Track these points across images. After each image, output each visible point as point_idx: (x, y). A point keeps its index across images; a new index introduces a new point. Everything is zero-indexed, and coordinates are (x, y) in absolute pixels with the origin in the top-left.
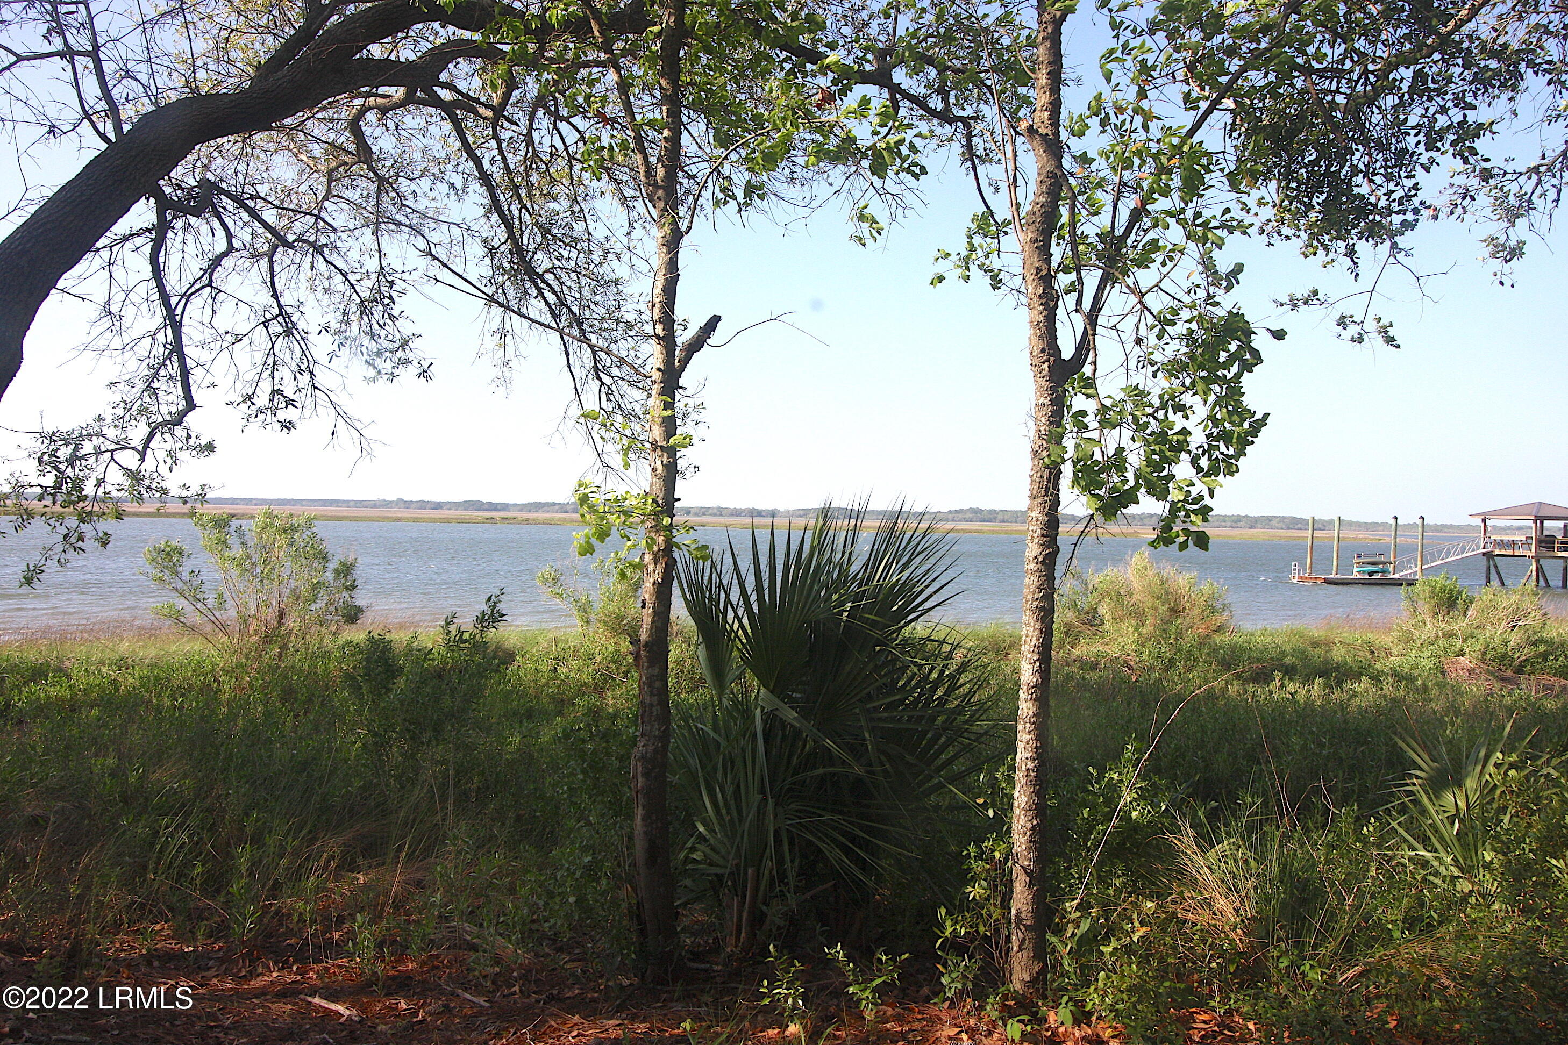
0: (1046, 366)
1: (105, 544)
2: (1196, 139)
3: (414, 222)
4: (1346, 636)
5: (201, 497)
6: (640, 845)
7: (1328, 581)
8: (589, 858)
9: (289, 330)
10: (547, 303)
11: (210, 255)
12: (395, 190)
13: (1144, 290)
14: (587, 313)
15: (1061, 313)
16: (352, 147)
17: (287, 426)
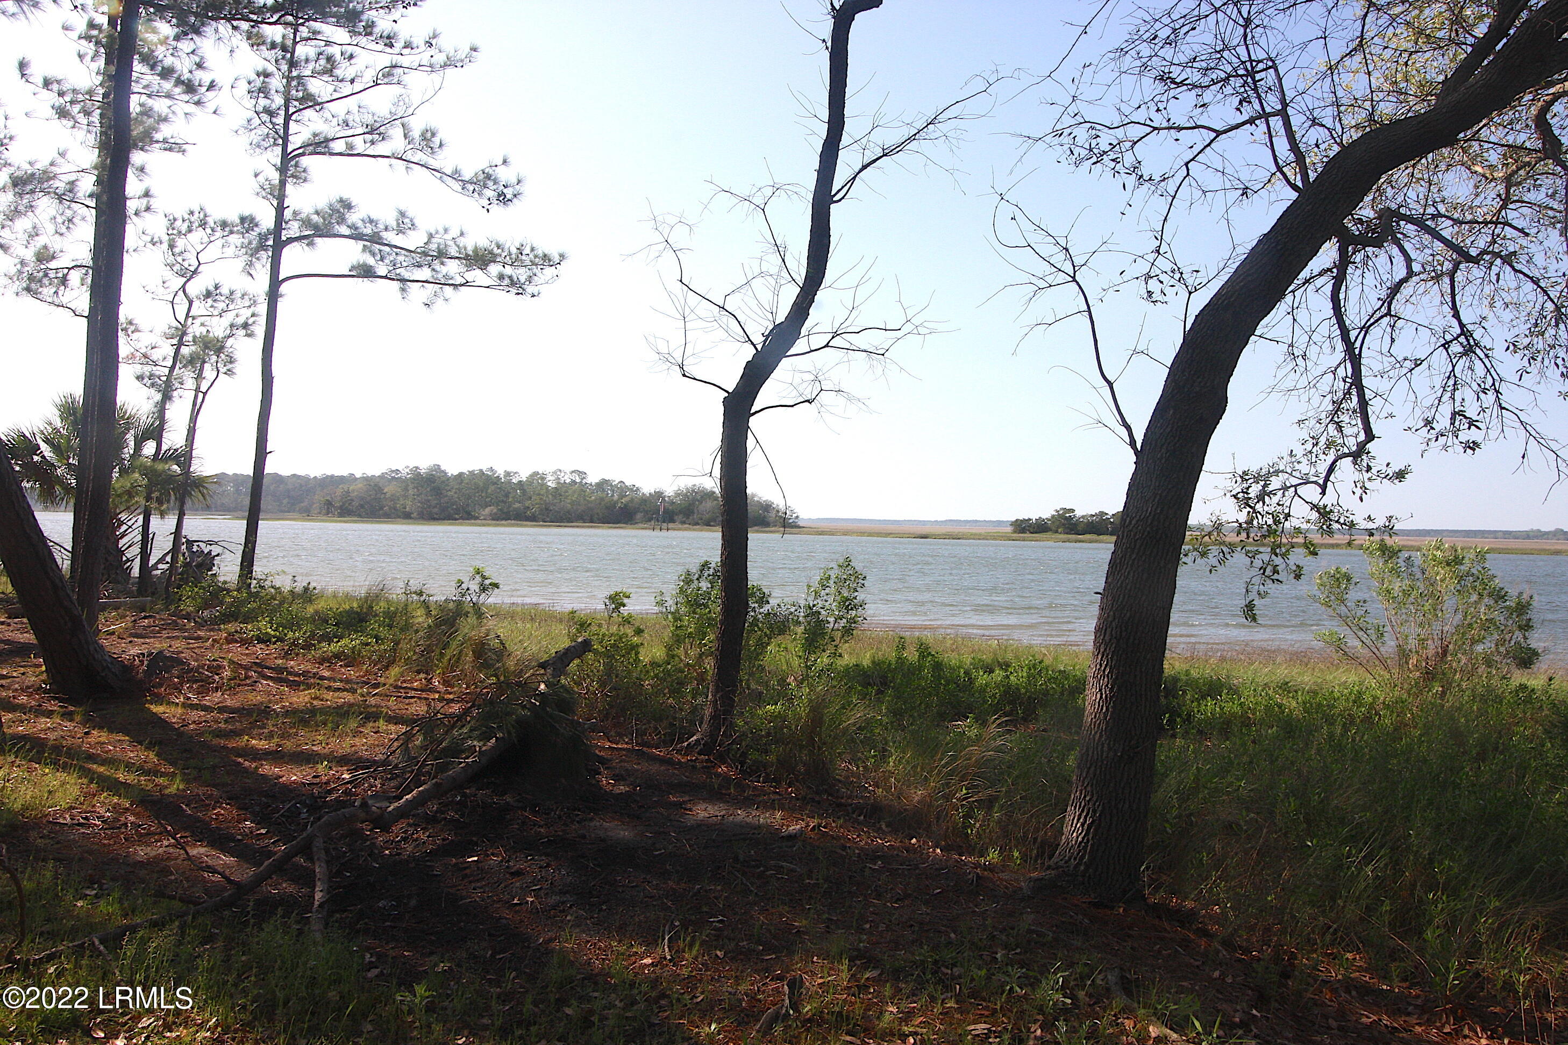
1: (1298, 577)
5: (1389, 529)
9: (1471, 349)
11: (1388, 284)
16: (1536, 144)
17: (1472, 446)
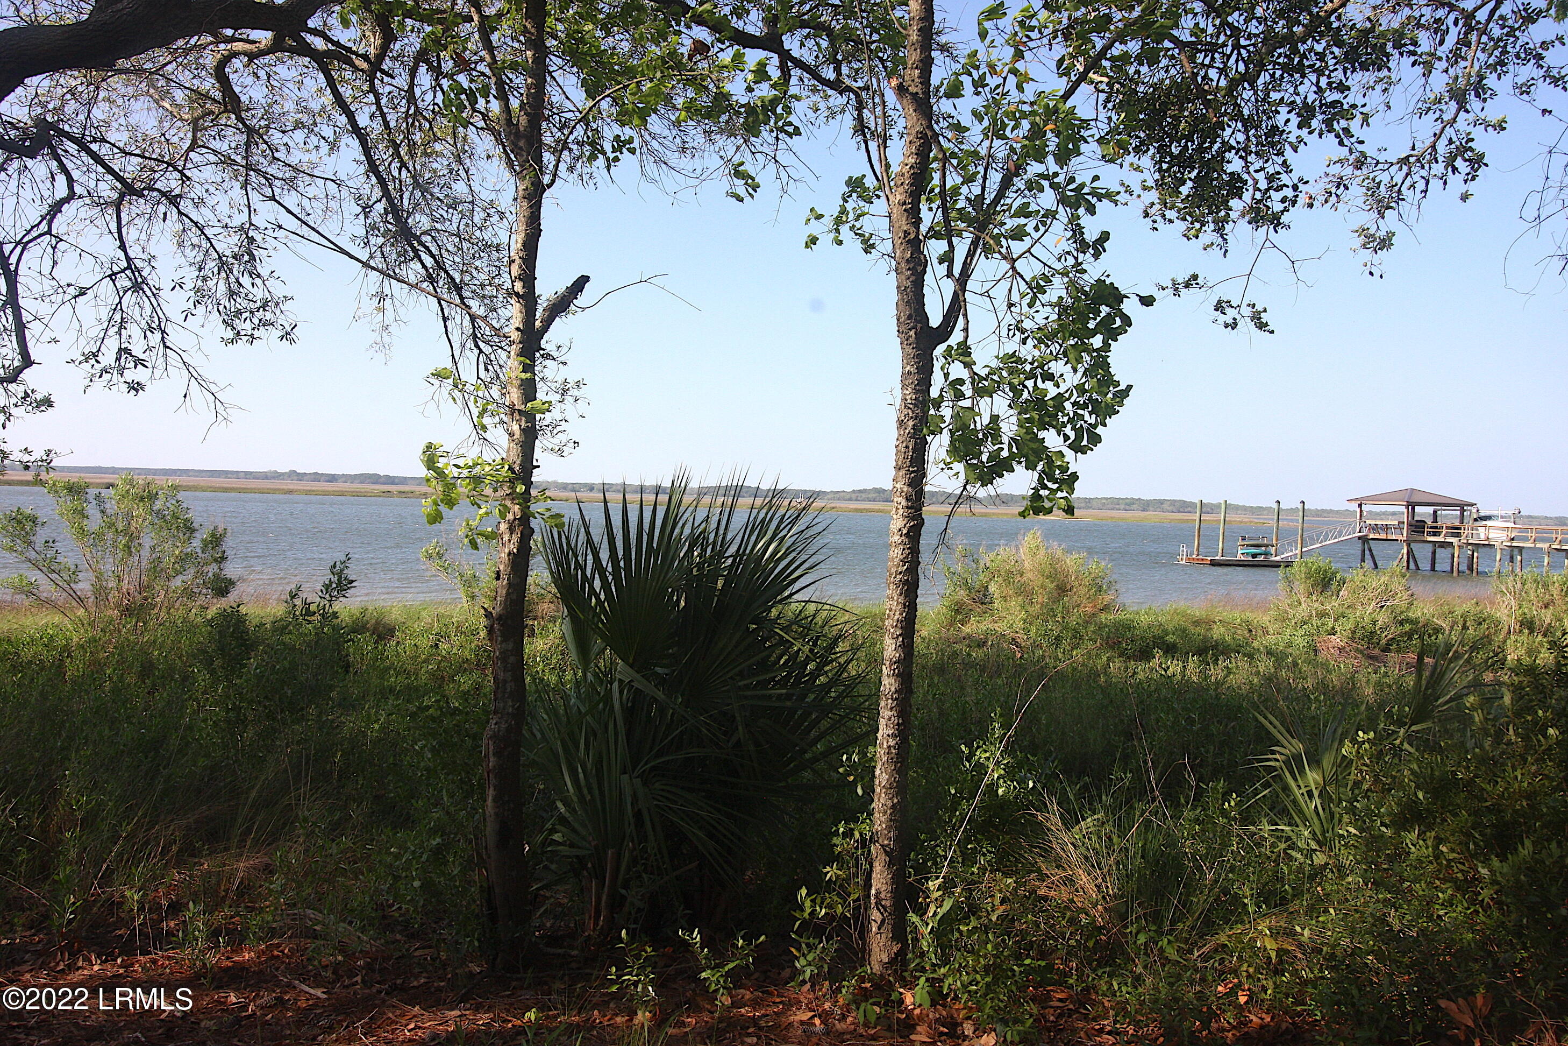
0: (912, 333)
2: (1070, 103)
3: (287, 175)
4: (1226, 615)
5: (46, 463)
6: (490, 829)
7: (1214, 563)
8: (438, 840)
9: (137, 286)
10: (424, 266)
11: (49, 201)
12: (266, 143)
13: (1015, 256)
14: (467, 278)
15: (928, 278)
16: (218, 95)
17: (136, 387)
